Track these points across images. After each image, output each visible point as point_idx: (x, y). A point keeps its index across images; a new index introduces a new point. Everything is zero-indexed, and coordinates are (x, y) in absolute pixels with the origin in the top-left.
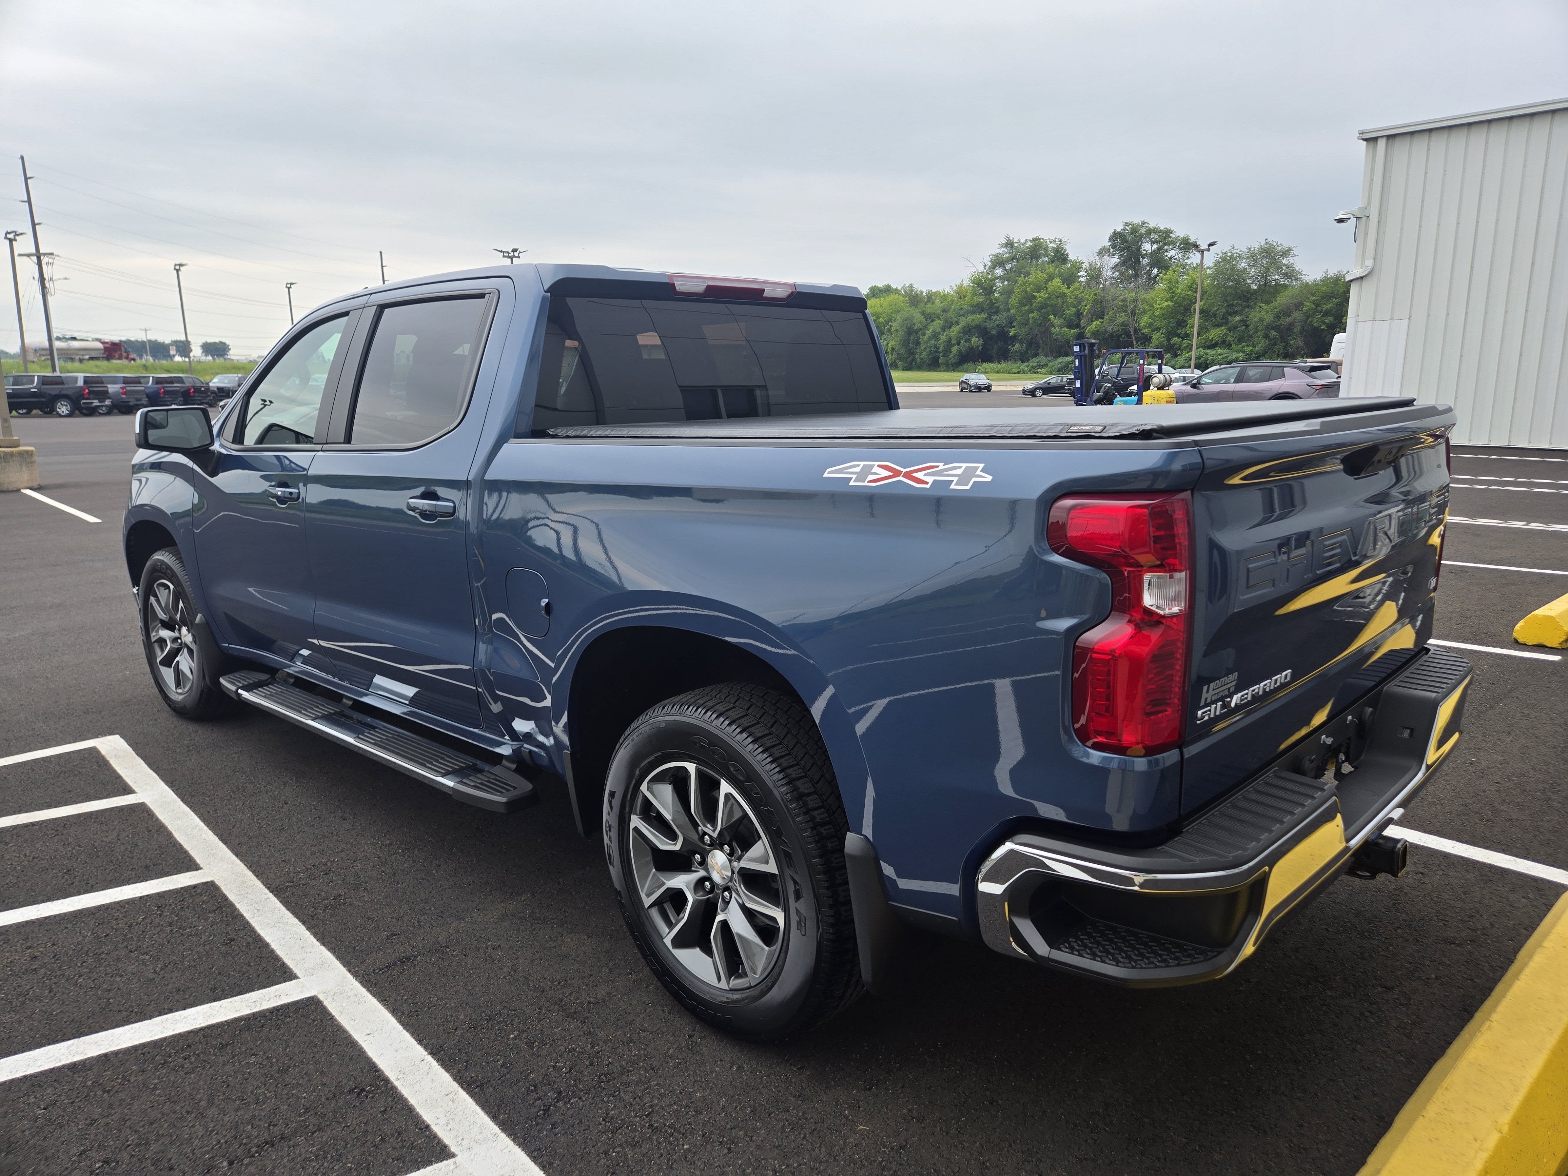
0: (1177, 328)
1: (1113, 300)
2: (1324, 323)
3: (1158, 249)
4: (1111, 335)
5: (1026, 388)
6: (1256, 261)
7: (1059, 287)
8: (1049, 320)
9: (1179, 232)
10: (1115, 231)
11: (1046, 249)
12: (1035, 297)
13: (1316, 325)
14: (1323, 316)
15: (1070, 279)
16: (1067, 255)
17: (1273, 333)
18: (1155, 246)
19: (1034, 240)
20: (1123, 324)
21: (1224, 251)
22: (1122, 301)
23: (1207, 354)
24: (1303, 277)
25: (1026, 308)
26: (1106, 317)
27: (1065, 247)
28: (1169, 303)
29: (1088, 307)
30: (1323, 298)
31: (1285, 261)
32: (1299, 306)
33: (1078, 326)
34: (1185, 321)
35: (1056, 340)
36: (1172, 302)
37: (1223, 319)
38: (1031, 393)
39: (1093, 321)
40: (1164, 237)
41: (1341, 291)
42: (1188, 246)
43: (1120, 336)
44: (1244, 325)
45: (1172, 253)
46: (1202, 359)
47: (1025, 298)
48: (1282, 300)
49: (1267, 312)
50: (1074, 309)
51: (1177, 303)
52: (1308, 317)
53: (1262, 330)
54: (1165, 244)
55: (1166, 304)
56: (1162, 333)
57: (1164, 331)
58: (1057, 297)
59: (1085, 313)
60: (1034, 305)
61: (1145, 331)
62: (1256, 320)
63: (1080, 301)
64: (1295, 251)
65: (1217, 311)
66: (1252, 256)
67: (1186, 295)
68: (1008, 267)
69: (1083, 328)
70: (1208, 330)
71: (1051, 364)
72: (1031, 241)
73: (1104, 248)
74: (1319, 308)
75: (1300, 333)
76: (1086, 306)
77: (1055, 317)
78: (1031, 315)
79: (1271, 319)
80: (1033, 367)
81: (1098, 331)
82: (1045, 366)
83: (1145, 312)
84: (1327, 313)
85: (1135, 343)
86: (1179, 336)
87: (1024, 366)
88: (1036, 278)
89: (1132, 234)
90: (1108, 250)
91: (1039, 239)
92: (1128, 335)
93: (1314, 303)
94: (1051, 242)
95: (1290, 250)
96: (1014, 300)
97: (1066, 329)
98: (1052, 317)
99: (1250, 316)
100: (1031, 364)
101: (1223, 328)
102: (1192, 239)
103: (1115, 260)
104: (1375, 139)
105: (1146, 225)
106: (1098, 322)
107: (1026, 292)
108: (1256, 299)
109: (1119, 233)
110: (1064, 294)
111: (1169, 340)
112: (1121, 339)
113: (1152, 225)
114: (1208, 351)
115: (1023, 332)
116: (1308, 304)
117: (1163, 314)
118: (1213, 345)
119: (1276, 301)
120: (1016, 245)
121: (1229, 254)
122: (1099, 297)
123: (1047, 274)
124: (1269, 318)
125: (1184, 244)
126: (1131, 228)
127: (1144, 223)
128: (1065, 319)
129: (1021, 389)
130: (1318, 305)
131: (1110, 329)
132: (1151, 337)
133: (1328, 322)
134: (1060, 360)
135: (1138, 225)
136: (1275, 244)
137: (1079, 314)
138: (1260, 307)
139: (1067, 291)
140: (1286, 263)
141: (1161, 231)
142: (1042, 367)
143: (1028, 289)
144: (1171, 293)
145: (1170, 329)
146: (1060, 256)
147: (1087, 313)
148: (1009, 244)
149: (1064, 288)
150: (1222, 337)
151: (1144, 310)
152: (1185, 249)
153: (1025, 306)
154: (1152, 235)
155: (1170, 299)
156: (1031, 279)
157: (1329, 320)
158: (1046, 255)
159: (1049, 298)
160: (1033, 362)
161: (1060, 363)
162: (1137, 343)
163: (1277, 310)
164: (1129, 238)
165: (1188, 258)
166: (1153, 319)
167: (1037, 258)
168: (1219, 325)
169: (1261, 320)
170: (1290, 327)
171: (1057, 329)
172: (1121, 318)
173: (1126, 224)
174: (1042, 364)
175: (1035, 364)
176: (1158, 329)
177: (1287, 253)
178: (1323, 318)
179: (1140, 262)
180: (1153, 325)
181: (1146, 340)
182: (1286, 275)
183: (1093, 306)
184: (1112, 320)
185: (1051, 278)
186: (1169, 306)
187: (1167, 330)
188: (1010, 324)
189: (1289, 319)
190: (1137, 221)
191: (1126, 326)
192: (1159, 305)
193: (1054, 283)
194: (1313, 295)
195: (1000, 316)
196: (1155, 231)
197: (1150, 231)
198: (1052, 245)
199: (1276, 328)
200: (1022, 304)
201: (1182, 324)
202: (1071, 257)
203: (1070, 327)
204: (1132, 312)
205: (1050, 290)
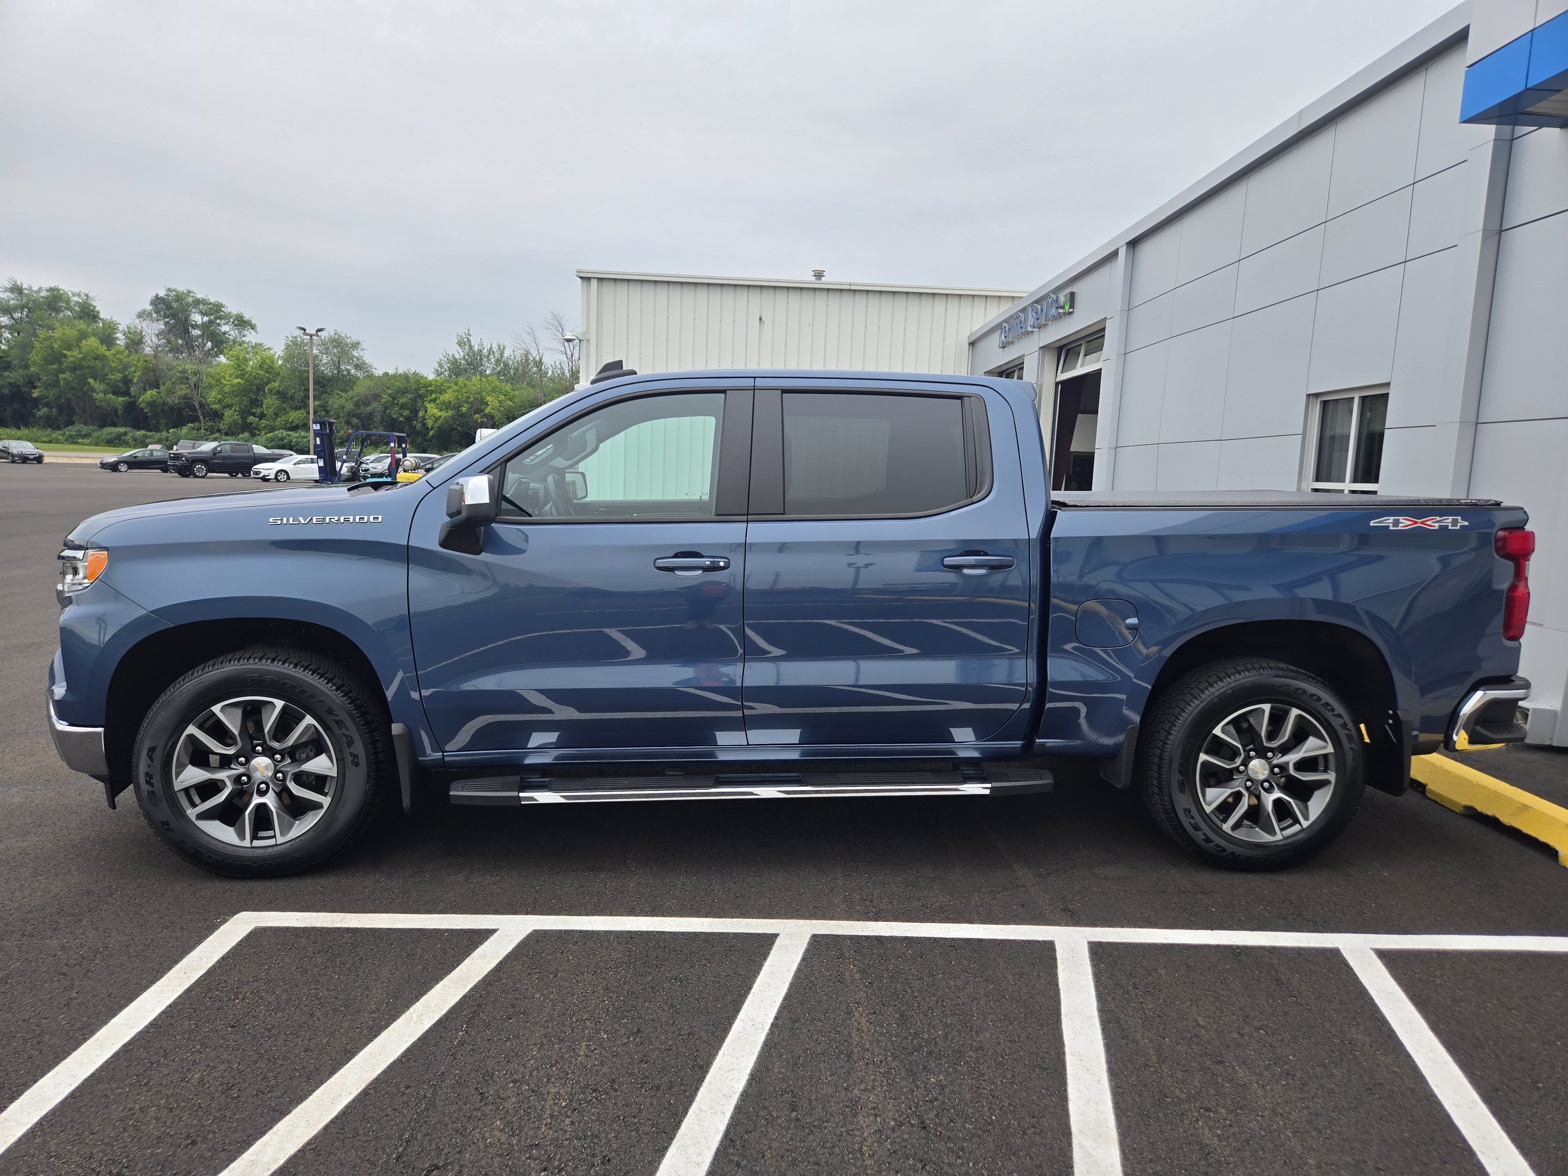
0: (251, 407)
1: (170, 370)
2: (402, 415)
3: (210, 322)
4: (171, 408)
5: (105, 461)
6: (327, 349)
7: (97, 348)
8: (89, 384)
9: (232, 308)
10: (157, 295)
11: (68, 302)
12: (65, 356)
13: (394, 416)
14: (400, 409)
15: (108, 339)
16: (98, 312)
17: (355, 421)
18: (206, 319)
19: (51, 290)
20: (185, 397)
21: (294, 335)
22: (181, 372)
23: (289, 436)
24: (374, 370)
25: (54, 367)
26: (162, 388)
27: (93, 303)
28: (239, 380)
29: (138, 373)
30: (397, 392)
31: (355, 353)
32: (376, 397)
33: (127, 393)
34: (258, 401)
35: (98, 407)
36: (242, 379)
37: (302, 401)
38: (114, 467)
39: (146, 390)
40: (215, 310)
41: (413, 388)
42: (242, 323)
43: (183, 409)
44: (324, 410)
45: (225, 328)
46: (286, 441)
47: (51, 355)
48: (359, 390)
49: (347, 400)
50: (121, 375)
51: (249, 382)
52: (386, 409)
53: (343, 417)
54: (216, 318)
55: (236, 381)
56: (235, 411)
57: (237, 409)
58: (95, 359)
59: (135, 380)
60: (65, 364)
61: (215, 407)
62: (336, 406)
63: (126, 367)
64: (363, 345)
65: (294, 393)
66: (323, 344)
67: (257, 373)
68: (17, 315)
69: (134, 397)
70: (286, 413)
71: (96, 434)
72: (47, 291)
73: (144, 311)
74: (395, 402)
75: (381, 422)
76: (135, 372)
77: (95, 380)
78: (61, 376)
79: (352, 407)
80: (71, 436)
81: (154, 401)
82: (87, 436)
83: (211, 387)
84: (403, 407)
85: (201, 418)
86: (254, 415)
87: (56, 434)
88: (64, 334)
89: (177, 301)
90: (150, 314)
91: (58, 290)
92: (192, 408)
93: (390, 395)
94: (74, 295)
95: (358, 343)
96: (35, 357)
97: (112, 396)
98: (91, 381)
99: (330, 403)
100: (67, 433)
101: (302, 411)
102: (247, 317)
103: (161, 326)
104: (589, 279)
105: (192, 294)
106: (154, 392)
107: (52, 348)
108: (333, 386)
109: (162, 298)
110: (104, 356)
111: (244, 419)
112: (184, 413)
113: (200, 295)
114: (291, 433)
115: (52, 393)
116: (386, 396)
117: (234, 391)
118: (293, 427)
119: (353, 390)
120: (26, 292)
121: (299, 339)
122: (151, 365)
123: (78, 331)
124: (349, 406)
125: (238, 321)
126: (176, 296)
127: (189, 292)
128: (108, 384)
129: (98, 462)
130: (394, 399)
131: (170, 401)
132: (223, 414)
133: (405, 414)
134: (108, 430)
135: (183, 293)
136: (344, 336)
137: (127, 381)
138: (338, 394)
139: (107, 353)
140: (358, 355)
141: (211, 304)
142: (84, 436)
143: (55, 346)
144: (241, 370)
145: (243, 408)
146: (88, 313)
147: (137, 380)
148: (17, 290)
149: (103, 349)
150: (303, 420)
151: (210, 384)
152: (240, 326)
153: (52, 364)
154: (201, 307)
155: (241, 376)
156: (57, 334)
157: (406, 413)
158: (69, 308)
159: (84, 358)
160: (71, 430)
161: (110, 434)
162: (204, 418)
163: (356, 399)
164: (175, 305)
165: (244, 336)
166: (224, 396)
167: (57, 310)
168: (297, 408)
169: (342, 407)
170: (370, 416)
171: (101, 395)
172: (182, 390)
173: (169, 290)
174: (83, 433)
175: (74, 433)
176: (229, 406)
177: (356, 345)
178: (401, 411)
179: (189, 333)
180: (223, 401)
181: (216, 416)
182: (357, 367)
183: (144, 374)
184: (170, 392)
185: (83, 336)
186: (239, 383)
187: (240, 408)
188: (31, 383)
189: (369, 409)
190: (182, 288)
191: (189, 399)
192: (229, 381)
193: (89, 342)
194: (388, 388)
195: (15, 373)
196: (204, 302)
197: (197, 302)
198: (76, 299)
199: (357, 416)
200: (47, 361)
201: (255, 403)
202: (102, 316)
203: (117, 392)
204: (195, 386)
205: (85, 349)
